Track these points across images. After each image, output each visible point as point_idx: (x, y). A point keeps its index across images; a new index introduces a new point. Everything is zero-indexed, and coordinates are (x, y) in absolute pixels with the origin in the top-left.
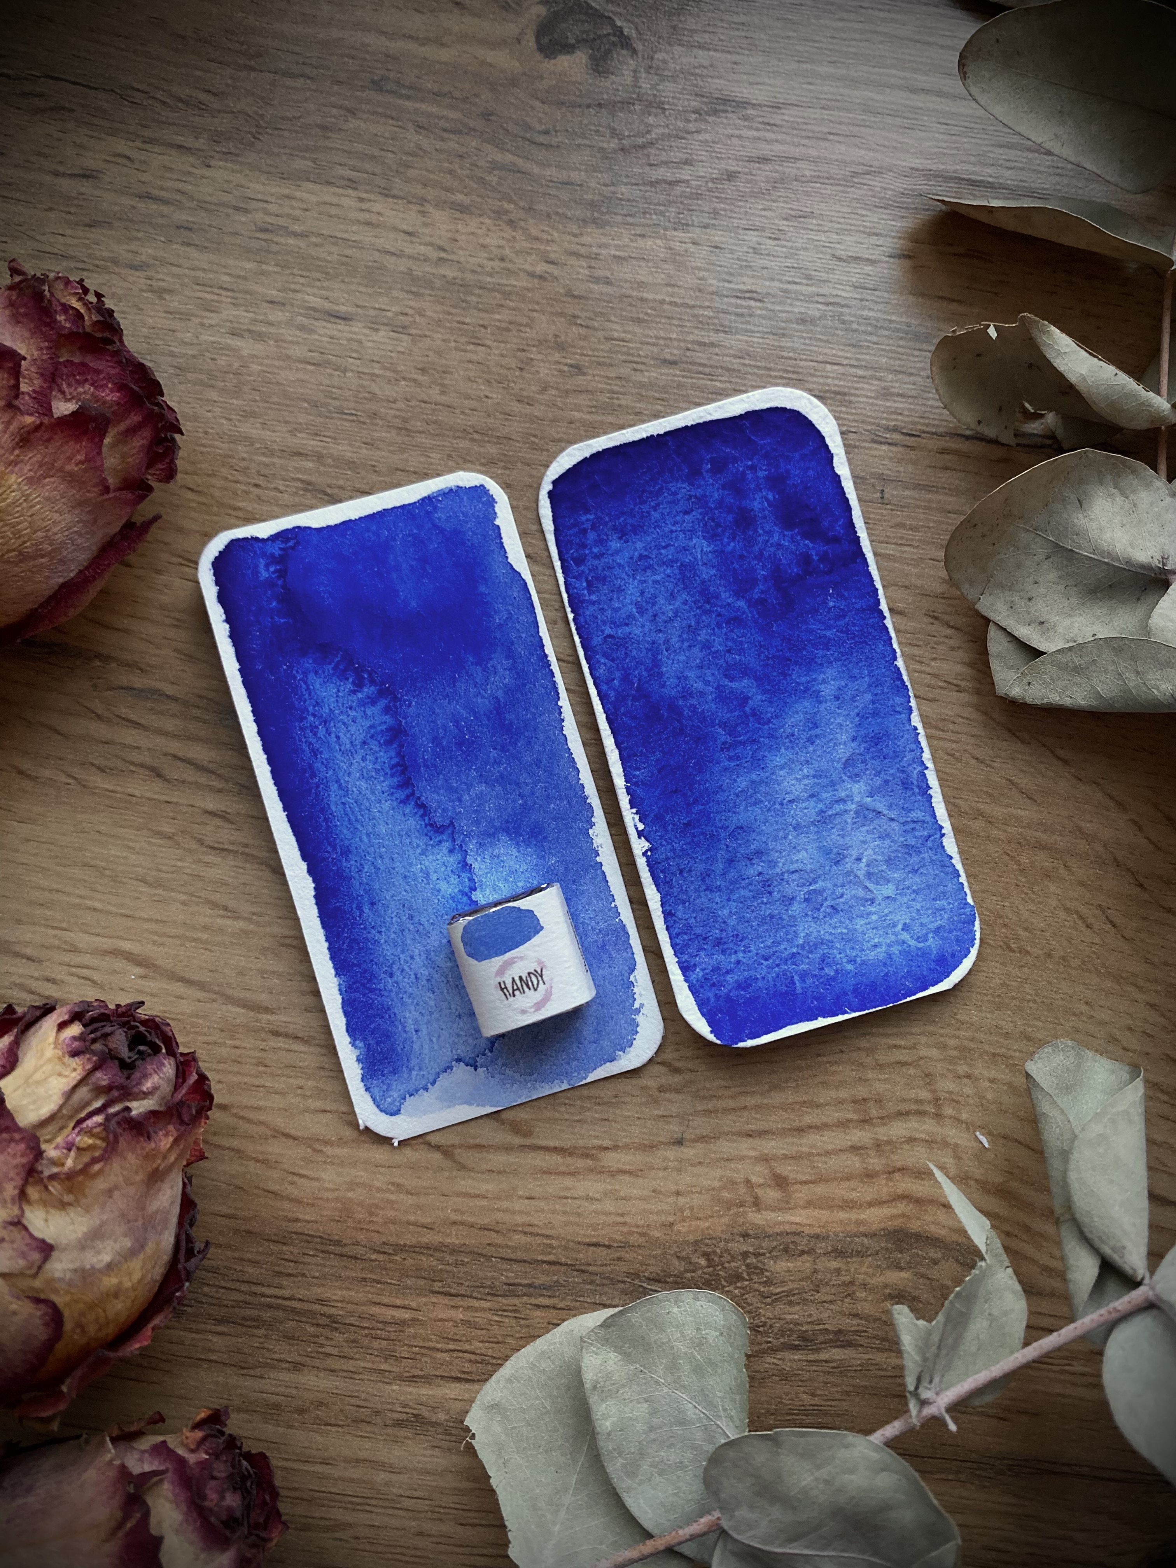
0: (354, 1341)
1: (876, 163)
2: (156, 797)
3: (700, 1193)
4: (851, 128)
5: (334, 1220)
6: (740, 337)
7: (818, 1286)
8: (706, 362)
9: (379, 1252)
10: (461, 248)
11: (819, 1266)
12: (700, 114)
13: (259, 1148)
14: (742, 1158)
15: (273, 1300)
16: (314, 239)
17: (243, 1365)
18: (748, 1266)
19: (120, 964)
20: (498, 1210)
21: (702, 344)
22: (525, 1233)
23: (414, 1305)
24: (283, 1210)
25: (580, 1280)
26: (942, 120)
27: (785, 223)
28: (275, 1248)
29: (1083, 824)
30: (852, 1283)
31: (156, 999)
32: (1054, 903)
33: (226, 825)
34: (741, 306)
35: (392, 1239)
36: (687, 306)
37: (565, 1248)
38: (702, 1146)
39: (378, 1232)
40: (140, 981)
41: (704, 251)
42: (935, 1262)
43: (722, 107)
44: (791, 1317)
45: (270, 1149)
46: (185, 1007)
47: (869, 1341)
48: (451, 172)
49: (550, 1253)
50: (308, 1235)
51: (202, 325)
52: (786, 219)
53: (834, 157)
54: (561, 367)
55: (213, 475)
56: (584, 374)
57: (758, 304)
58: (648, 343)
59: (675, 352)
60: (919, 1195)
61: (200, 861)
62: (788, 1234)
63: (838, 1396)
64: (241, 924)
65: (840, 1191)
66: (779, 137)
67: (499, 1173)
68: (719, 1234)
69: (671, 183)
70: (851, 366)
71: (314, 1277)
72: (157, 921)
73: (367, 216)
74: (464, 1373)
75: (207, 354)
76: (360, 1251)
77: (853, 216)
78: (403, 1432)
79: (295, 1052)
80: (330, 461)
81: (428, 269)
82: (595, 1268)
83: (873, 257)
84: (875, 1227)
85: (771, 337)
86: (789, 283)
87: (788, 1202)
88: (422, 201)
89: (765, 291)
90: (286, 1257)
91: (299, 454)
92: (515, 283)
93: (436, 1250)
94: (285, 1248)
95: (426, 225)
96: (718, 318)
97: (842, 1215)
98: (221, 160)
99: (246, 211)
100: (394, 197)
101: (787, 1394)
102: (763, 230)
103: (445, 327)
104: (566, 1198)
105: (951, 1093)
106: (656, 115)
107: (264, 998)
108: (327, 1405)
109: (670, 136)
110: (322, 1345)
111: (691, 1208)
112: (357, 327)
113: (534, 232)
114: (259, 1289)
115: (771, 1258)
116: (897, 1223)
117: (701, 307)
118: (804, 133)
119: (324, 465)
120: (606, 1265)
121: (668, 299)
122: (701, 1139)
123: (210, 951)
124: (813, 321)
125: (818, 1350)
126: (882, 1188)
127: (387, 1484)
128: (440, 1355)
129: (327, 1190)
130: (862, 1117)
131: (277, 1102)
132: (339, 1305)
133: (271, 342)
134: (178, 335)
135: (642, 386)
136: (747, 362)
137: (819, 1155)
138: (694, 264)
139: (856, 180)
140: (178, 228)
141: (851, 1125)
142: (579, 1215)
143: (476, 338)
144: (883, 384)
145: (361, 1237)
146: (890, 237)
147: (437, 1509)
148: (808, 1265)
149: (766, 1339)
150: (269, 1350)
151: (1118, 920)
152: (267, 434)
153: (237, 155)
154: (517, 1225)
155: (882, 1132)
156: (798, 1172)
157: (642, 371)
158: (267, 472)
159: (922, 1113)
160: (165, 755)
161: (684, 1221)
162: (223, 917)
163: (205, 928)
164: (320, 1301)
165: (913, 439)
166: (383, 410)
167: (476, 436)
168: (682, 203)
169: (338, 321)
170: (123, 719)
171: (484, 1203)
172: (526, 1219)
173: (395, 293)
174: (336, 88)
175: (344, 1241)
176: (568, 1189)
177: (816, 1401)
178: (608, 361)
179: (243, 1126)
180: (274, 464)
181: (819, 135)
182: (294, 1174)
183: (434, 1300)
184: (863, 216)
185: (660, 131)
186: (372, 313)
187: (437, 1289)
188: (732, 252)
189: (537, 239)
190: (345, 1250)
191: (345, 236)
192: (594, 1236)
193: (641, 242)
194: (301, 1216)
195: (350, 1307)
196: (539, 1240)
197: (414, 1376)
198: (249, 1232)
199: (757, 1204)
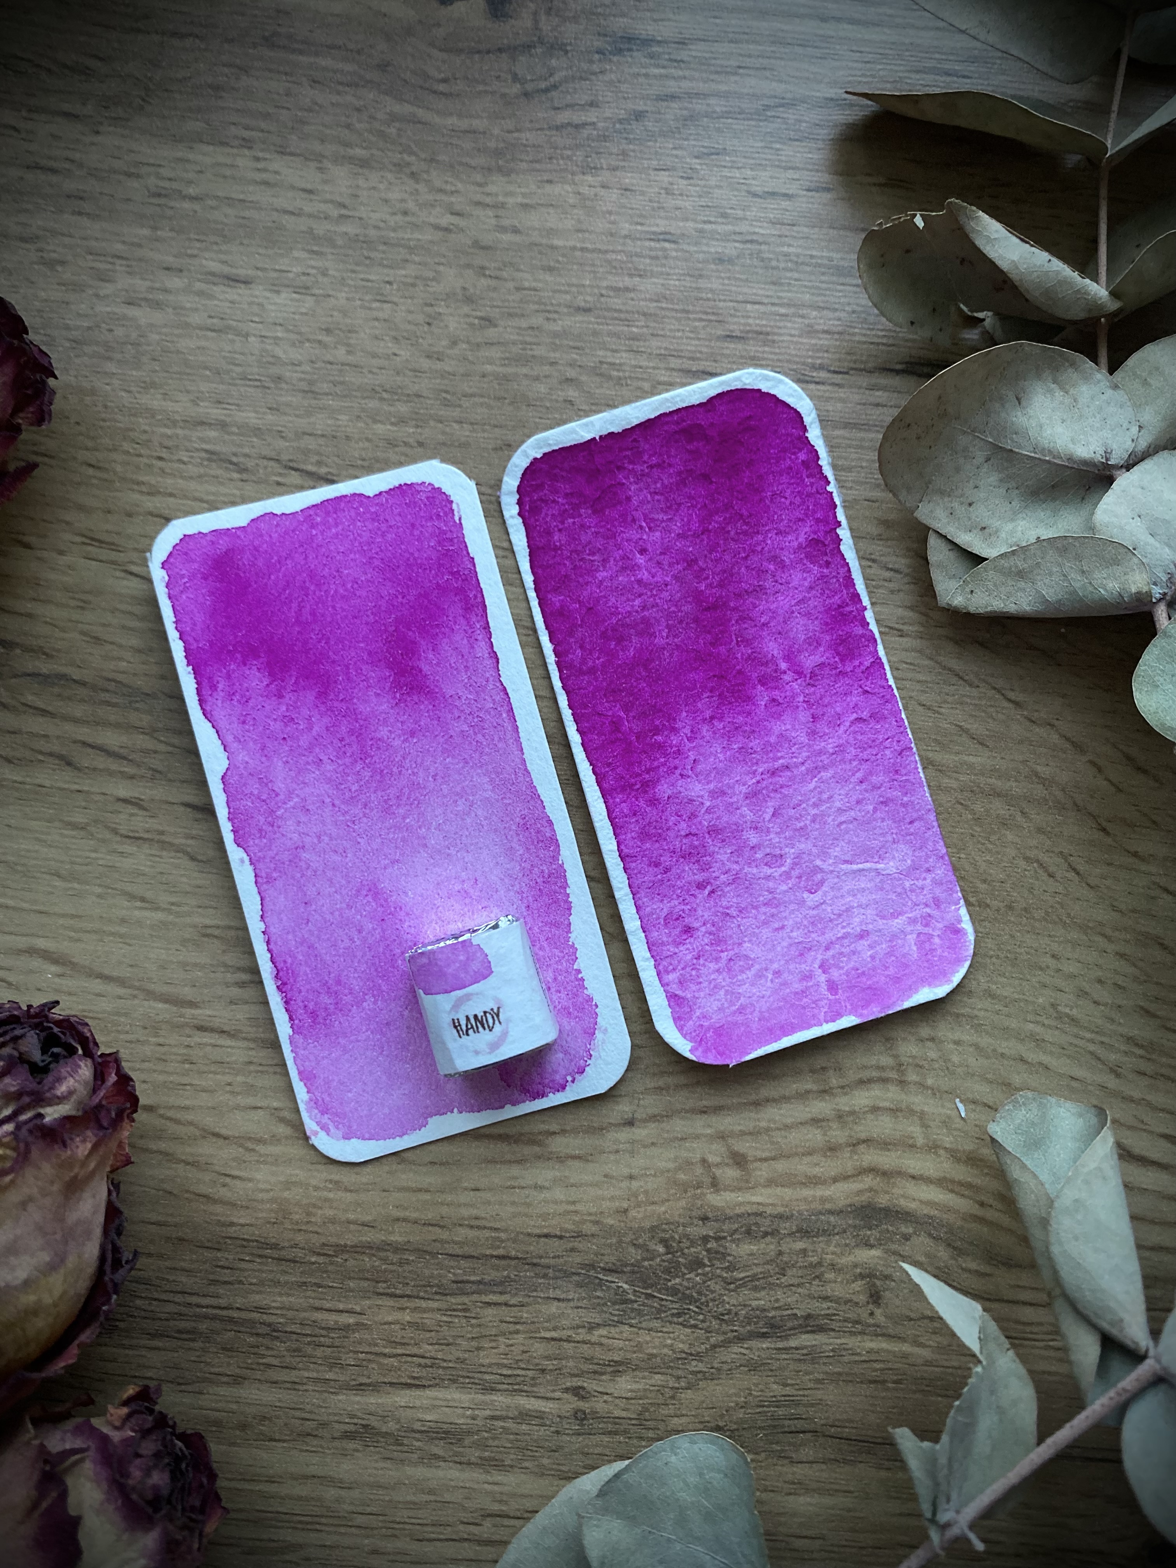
0: (298, 1350)
1: (789, 95)
2: (66, 786)
3: (655, 1176)
4: (760, 60)
5: (269, 1223)
6: (656, 280)
7: (783, 1269)
8: (621, 307)
9: (319, 1254)
10: (362, 204)
11: (784, 1248)
12: (604, 54)
13: (188, 1150)
14: (697, 1137)
15: (210, 1311)
16: (210, 202)
17: (181, 1381)
18: (708, 1251)
19: (36, 963)
20: (442, 1204)
21: (617, 289)
22: (472, 1227)
23: (358, 1309)
24: (217, 1215)
25: (532, 1274)
26: (854, 48)
27: (697, 161)
28: (208, 1254)
29: (1039, 768)
30: (820, 1264)
31: (74, 998)
32: (1011, 852)
33: (141, 812)
34: (656, 249)
35: (333, 1240)
36: (600, 251)
37: (515, 1241)
38: (653, 1125)
39: (317, 1233)
40: (57, 980)
41: (614, 195)
42: (907, 1238)
43: (627, 46)
44: (757, 1302)
45: (200, 1151)
46: (105, 1005)
47: (841, 1324)
48: (348, 126)
49: (499, 1247)
50: (244, 1239)
51: (97, 296)
52: (697, 157)
53: (745, 91)
54: (471, 320)
55: (115, 449)
56: (496, 326)
57: (673, 246)
58: (560, 291)
59: (588, 298)
60: (886, 1167)
61: (115, 851)
62: (749, 1215)
63: (812, 1385)
64: (160, 916)
65: (803, 1167)
66: (687, 73)
67: (442, 1164)
68: (677, 1219)
69: (577, 127)
70: (773, 304)
71: (251, 1284)
72: (73, 916)
73: (264, 176)
74: (414, 1378)
75: (103, 325)
76: (300, 1254)
77: (767, 151)
78: (351, 1445)
79: (221, 1046)
80: (235, 429)
81: (329, 227)
82: (547, 1261)
83: (790, 192)
84: (841, 1203)
85: (688, 278)
86: (705, 222)
87: (747, 1181)
88: (319, 157)
89: (679, 232)
90: (221, 1263)
91: (202, 423)
92: (420, 237)
93: (379, 1249)
94: (219, 1255)
95: (325, 182)
96: (632, 262)
97: (807, 1192)
98: (110, 125)
99: (138, 176)
100: (292, 154)
101: (756, 1385)
102: (673, 169)
103: (349, 286)
104: (514, 1188)
105: (914, 1057)
106: (558, 59)
107: (187, 992)
108: (270, 1419)
109: (573, 78)
110: (263, 1356)
111: (646, 1192)
112: (259, 291)
113: (438, 183)
114: (194, 1300)
115: (733, 1241)
116: (864, 1198)
117: (613, 251)
118: (712, 68)
119: (229, 434)
120: (558, 1257)
121: (578, 245)
122: (654, 1118)
123: (130, 945)
124: (730, 261)
125: (786, 1338)
126: (846, 1162)
127: (338, 1500)
128: (386, 1361)
129: (262, 1191)
130: (822, 1088)
131: (204, 1099)
132: (279, 1312)
133: (170, 310)
134: (73, 307)
135: (556, 335)
136: (664, 305)
137: (779, 1129)
138: (604, 209)
139: (769, 113)
140: (69, 197)
141: (811, 1096)
142: (528, 1205)
143: (382, 294)
144: (806, 321)
145: (300, 1238)
146: (808, 170)
147: (391, 1525)
148: (772, 1247)
149: (731, 1328)
150: (207, 1364)
151: (1080, 868)
152: (169, 406)
153: (128, 120)
154: (463, 1218)
155: (844, 1103)
156: (756, 1149)
157: (555, 320)
158: (170, 443)
159: (885, 1081)
160: (75, 742)
161: (640, 1206)
162: (141, 908)
163: (123, 921)
164: (258, 1309)
165: (840, 376)
166: (288, 374)
167: (385, 395)
168: (589, 146)
169: (238, 285)
170: (30, 707)
171: (427, 1197)
172: (474, 1212)
173: (296, 254)
174: (226, 46)
175: (282, 1244)
176: (516, 1178)
177: (788, 1390)
178: (518, 311)
179: (172, 1128)
180: (177, 436)
181: (729, 70)
182: (226, 1175)
183: (380, 1302)
184: (778, 150)
185: (564, 73)
186: (275, 275)
187: (381, 1291)
188: (643, 193)
189: (441, 191)
190: (283, 1253)
191: (241, 197)
192: (545, 1227)
193: (548, 188)
194: (235, 1220)
195: (290, 1314)
196: (487, 1233)
197: (361, 1385)
198: (181, 1240)
199: (715, 1185)
